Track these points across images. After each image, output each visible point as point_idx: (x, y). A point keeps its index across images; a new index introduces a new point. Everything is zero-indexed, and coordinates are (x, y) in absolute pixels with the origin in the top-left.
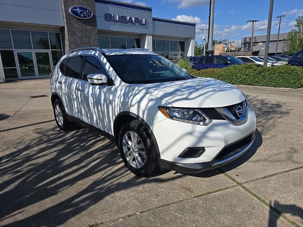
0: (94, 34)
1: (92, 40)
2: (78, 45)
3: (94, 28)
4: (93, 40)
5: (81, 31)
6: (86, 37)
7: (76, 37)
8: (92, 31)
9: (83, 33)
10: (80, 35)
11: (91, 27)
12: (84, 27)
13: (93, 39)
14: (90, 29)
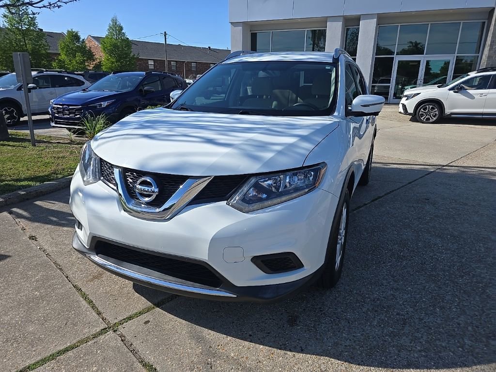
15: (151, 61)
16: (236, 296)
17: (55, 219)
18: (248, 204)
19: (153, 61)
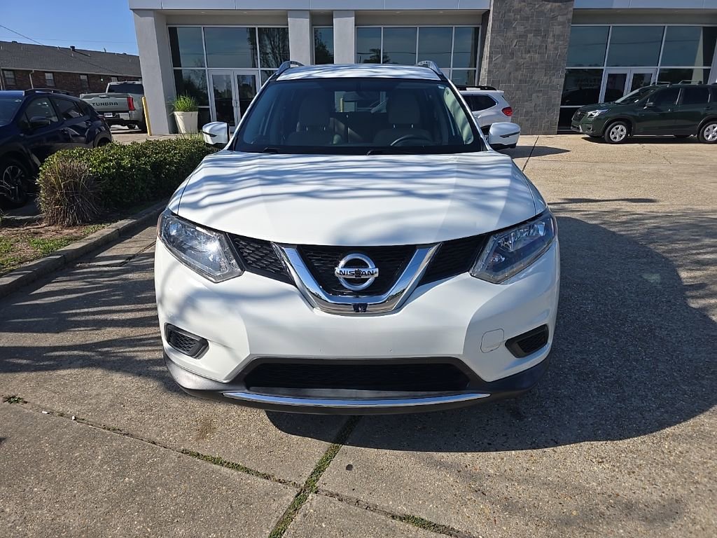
0: (562, 24)
1: (550, 40)
2: (512, 54)
3: (563, 7)
4: (552, 40)
5: (527, 19)
6: (537, 32)
7: (510, 34)
8: (556, 13)
9: (530, 21)
10: (520, 29)
11: (557, 4)
12: (537, 6)
13: (554, 36)
14: (551, 10)
15: (9, 72)
16: (489, 395)
17: (24, 362)
18: (497, 272)
19: (12, 72)
